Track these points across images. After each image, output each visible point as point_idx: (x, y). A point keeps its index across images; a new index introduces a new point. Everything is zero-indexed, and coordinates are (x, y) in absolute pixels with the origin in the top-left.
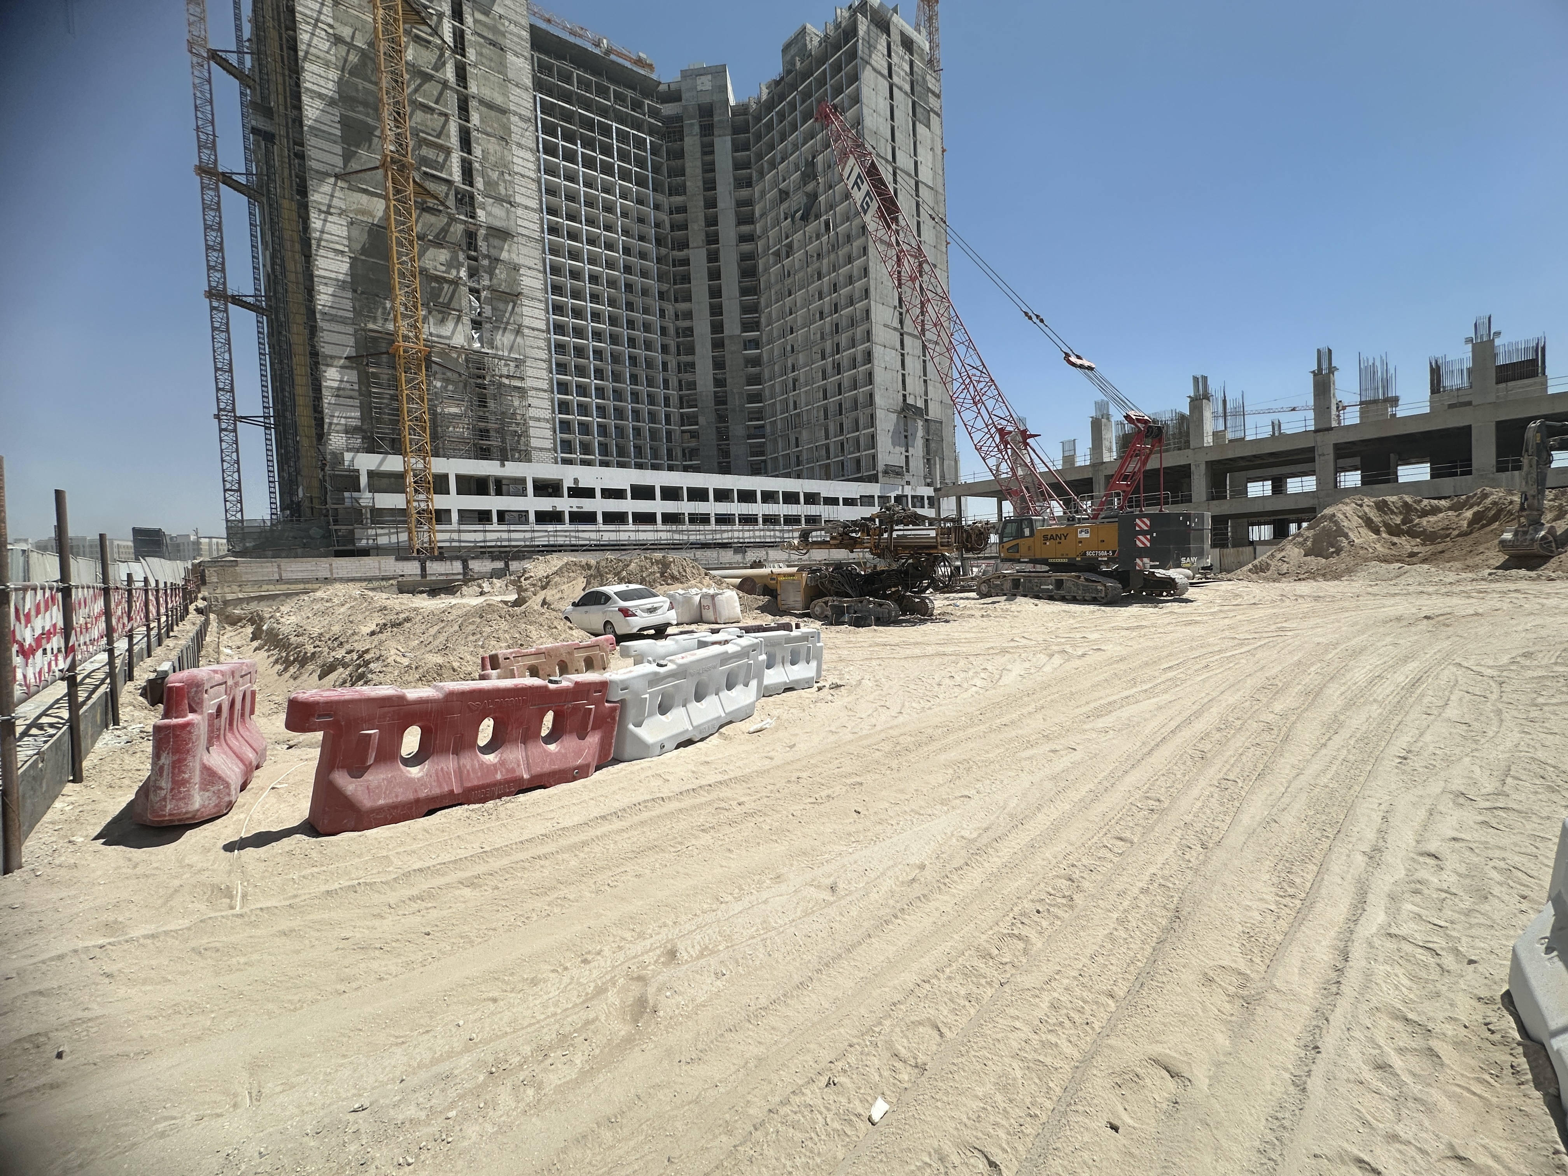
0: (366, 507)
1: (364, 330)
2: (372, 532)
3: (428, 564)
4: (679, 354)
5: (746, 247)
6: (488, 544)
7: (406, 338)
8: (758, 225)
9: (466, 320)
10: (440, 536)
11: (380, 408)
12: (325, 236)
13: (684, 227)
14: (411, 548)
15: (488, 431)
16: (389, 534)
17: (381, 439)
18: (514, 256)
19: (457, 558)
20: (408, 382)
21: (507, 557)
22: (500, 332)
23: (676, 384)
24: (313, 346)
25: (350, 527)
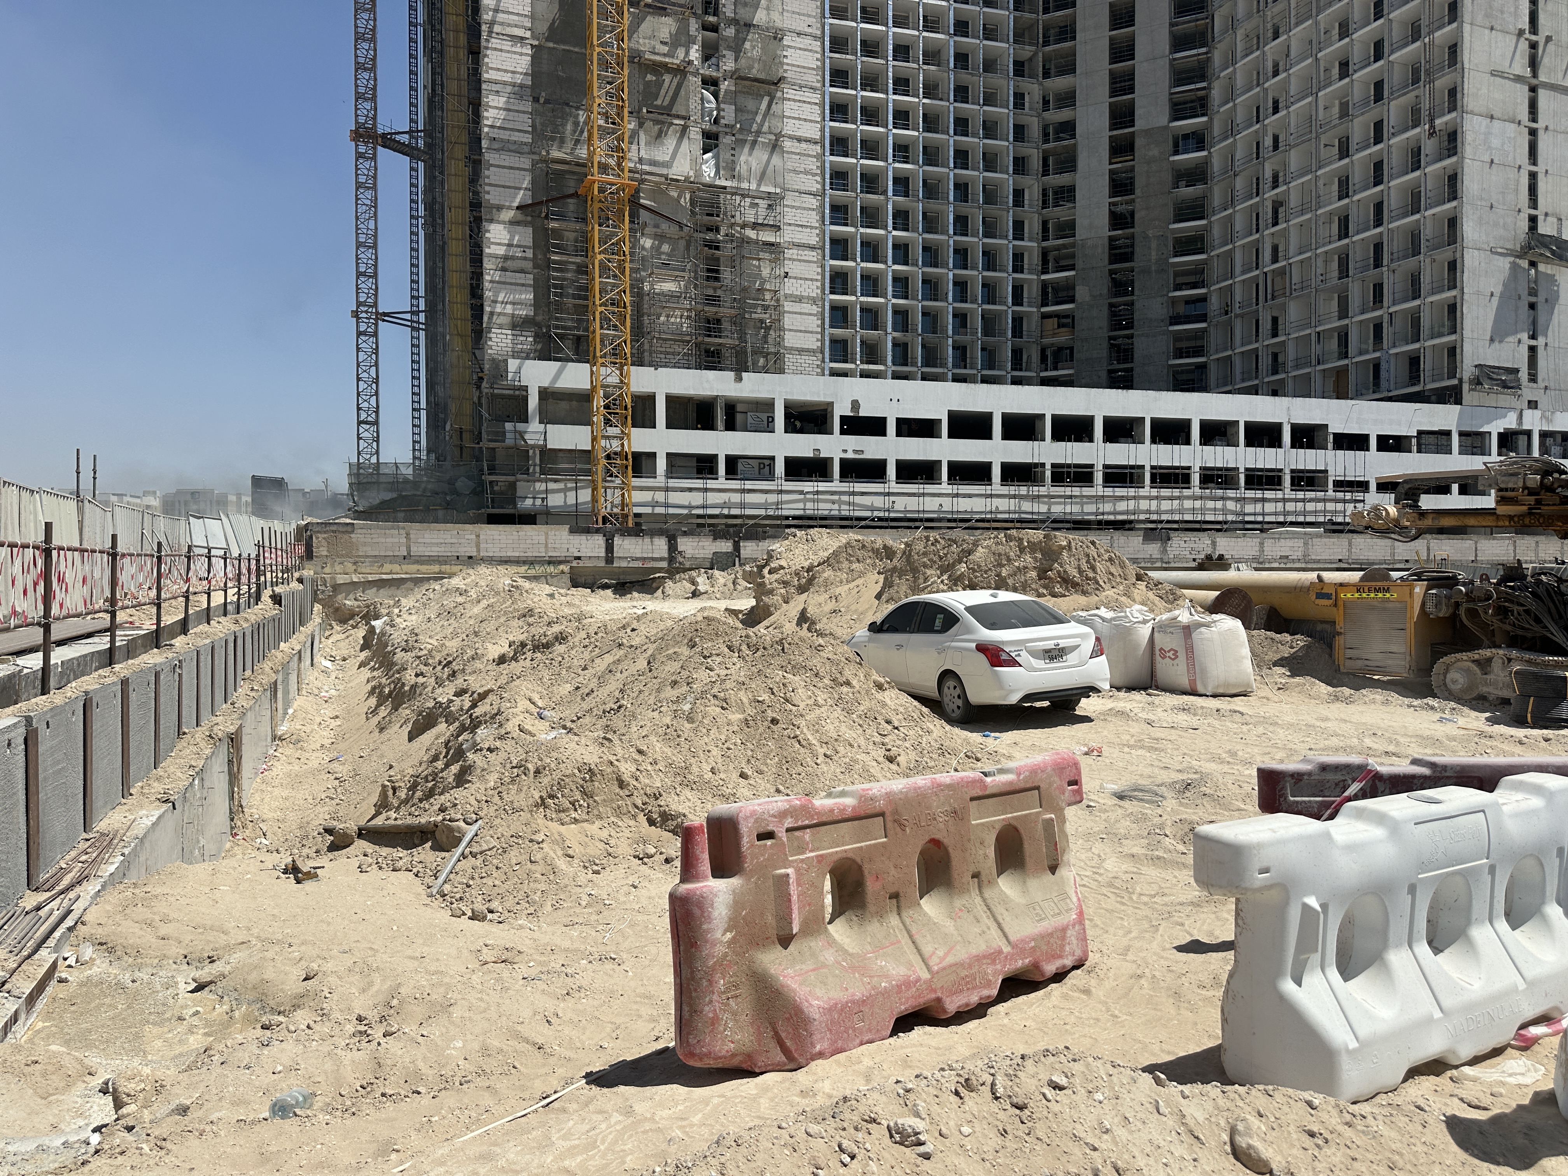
0: (533, 447)
1: (545, 161)
2: (540, 486)
3: (617, 540)
4: (1045, 173)
6: (710, 511)
7: (604, 168)
9: (695, 133)
10: (638, 496)
11: (561, 287)
12: (501, 17)
14: (594, 513)
15: (718, 321)
16: (565, 490)
17: (561, 337)
18: (775, 16)
19: (661, 533)
20: (603, 242)
21: (736, 534)
22: (746, 150)
23: (1037, 227)
24: (476, 193)
25: (511, 478)
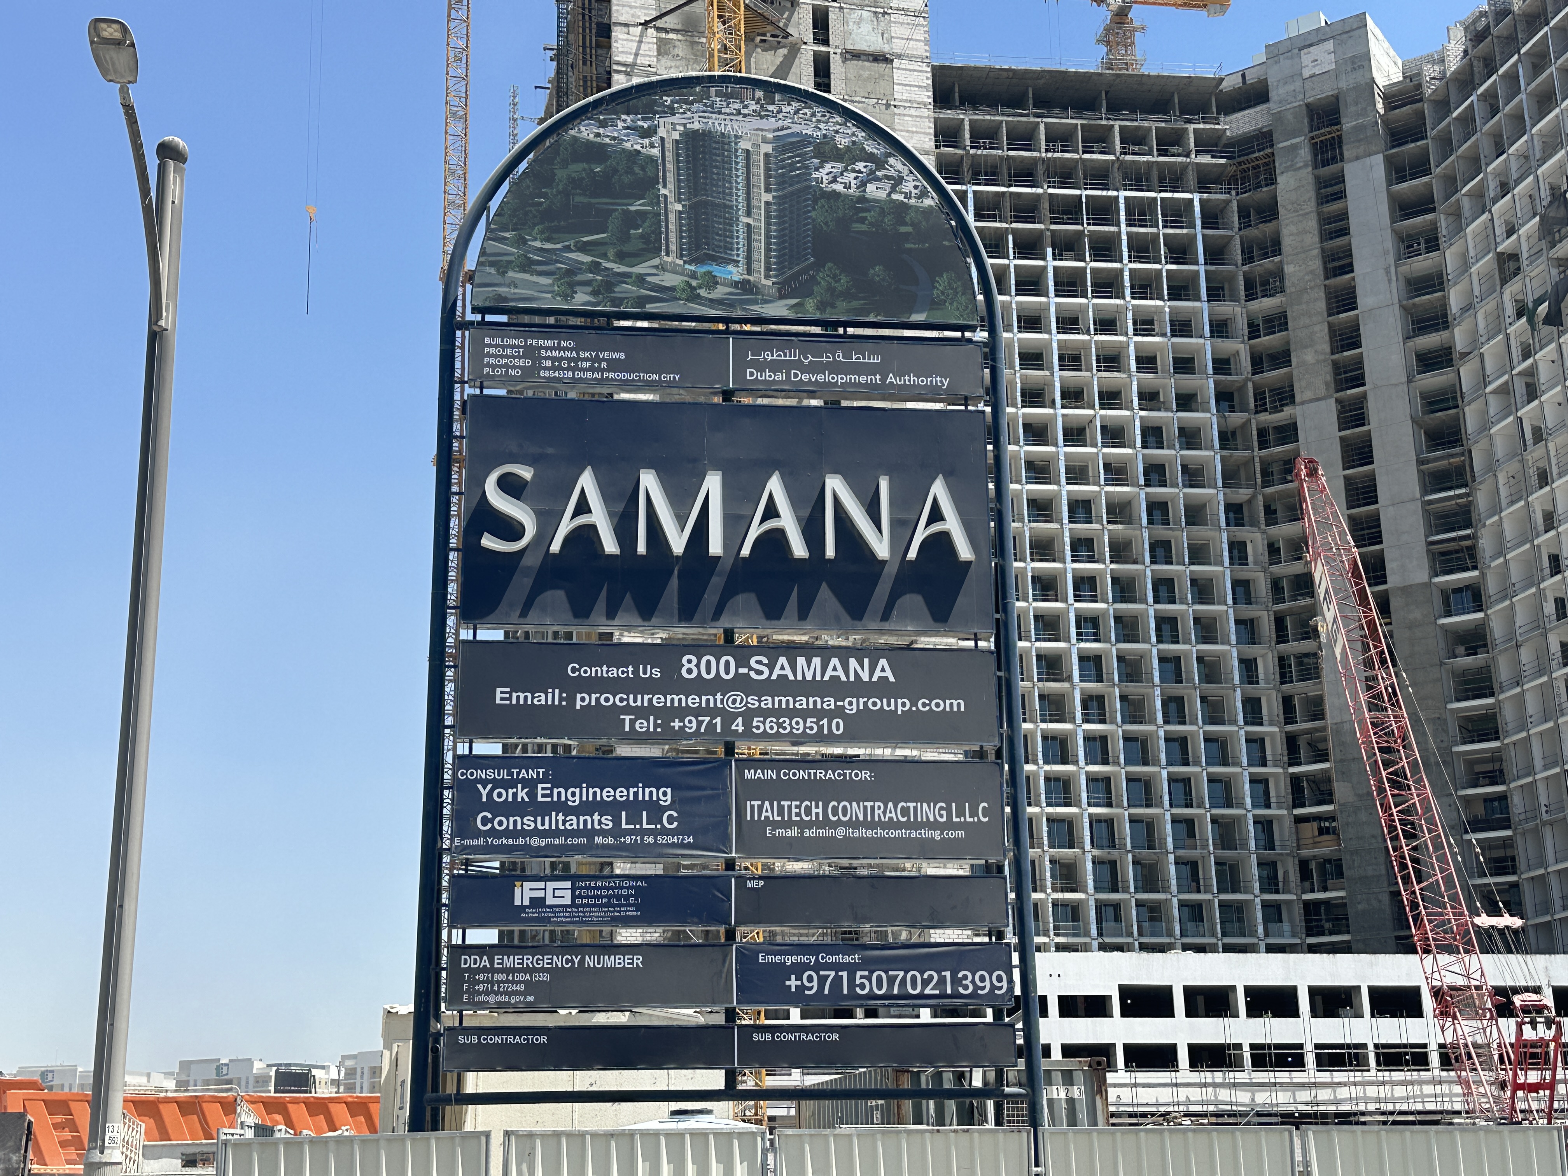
5: (1434, 380)
8: (1457, 331)
13: (1282, 358)
23: (1278, 707)
